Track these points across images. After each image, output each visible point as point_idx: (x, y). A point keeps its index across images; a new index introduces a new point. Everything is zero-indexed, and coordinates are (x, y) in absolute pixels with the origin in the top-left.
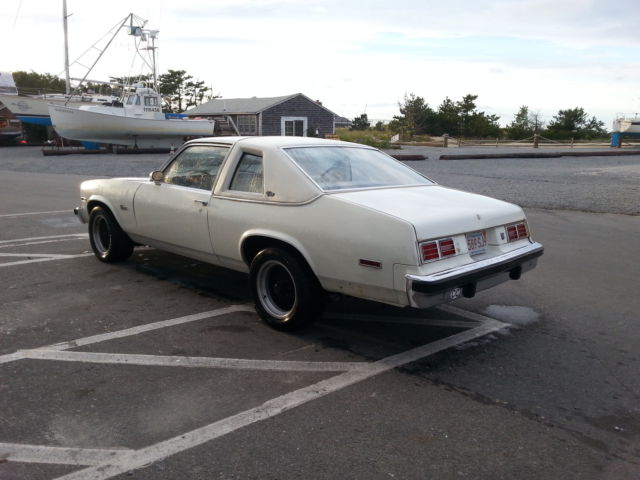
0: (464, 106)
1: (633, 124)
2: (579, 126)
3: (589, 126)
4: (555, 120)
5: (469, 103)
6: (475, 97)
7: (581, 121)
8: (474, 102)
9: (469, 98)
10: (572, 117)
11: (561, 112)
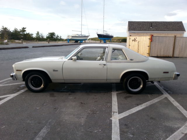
0: (22, 31)
1: (72, 37)
2: (54, 37)
3: (57, 37)
4: (48, 35)
5: (24, 30)
6: (25, 28)
7: (54, 36)
8: (25, 29)
9: (24, 28)
10: (52, 34)
11: (49, 33)
